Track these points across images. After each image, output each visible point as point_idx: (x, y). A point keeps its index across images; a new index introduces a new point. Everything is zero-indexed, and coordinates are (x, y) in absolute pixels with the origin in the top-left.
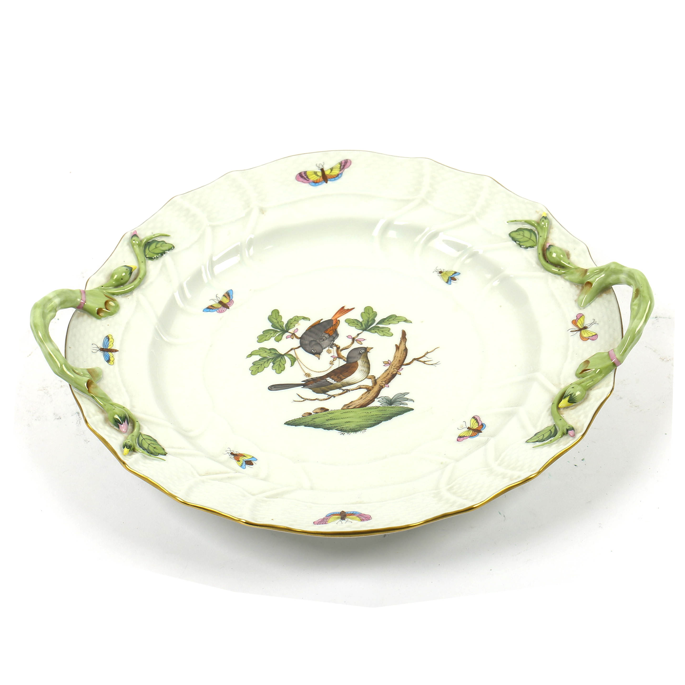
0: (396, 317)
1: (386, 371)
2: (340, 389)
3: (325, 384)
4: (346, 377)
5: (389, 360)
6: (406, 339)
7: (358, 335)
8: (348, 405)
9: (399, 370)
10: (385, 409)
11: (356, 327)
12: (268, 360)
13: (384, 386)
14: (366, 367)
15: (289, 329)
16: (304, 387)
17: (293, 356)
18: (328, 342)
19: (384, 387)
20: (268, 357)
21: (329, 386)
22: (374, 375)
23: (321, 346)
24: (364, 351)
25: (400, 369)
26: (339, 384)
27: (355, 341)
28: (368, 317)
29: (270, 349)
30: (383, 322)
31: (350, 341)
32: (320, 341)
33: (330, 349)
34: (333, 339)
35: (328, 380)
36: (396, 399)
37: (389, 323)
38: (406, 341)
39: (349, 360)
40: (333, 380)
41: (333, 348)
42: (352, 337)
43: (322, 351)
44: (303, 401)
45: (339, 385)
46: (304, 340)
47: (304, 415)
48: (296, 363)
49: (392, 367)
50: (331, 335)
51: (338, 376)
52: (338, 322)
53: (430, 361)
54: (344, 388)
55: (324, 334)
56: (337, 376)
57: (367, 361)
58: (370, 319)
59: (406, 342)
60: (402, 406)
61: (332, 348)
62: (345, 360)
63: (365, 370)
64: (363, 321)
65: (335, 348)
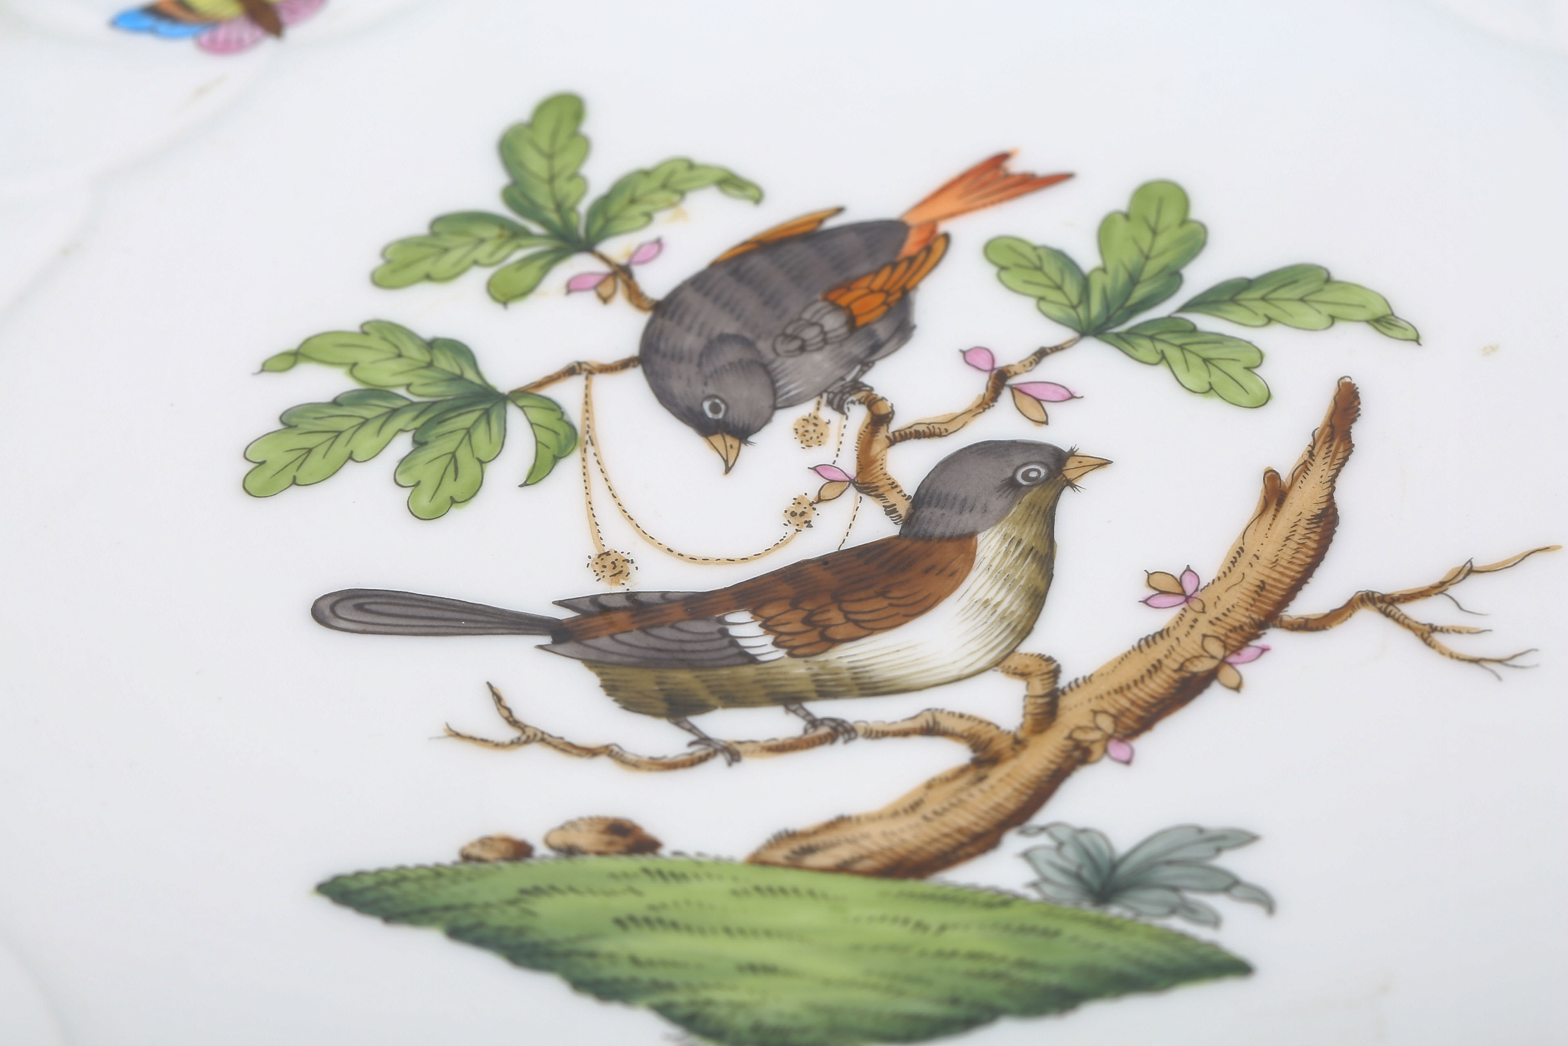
0: (1327, 288)
1: (1149, 641)
2: (794, 712)
3: (707, 651)
4: (864, 628)
5: (1188, 569)
6: (1349, 448)
7: (1041, 354)
8: (805, 835)
9: (1237, 650)
10: (1052, 924)
11: (1041, 299)
12: (394, 412)
13: (1097, 749)
14: (1023, 587)
15: (604, 234)
16: (555, 642)
17: (563, 413)
18: (827, 366)
19: (1096, 755)
20: (402, 392)
21: (725, 672)
22: (1055, 657)
23: (773, 382)
24: (1043, 472)
25: (1247, 652)
26: (799, 669)
27: (1006, 395)
28: (1145, 248)
29: (432, 345)
30: (1233, 301)
31: (978, 383)
32: (774, 350)
33: (827, 414)
34: (862, 356)
35: (734, 631)
36: (1152, 864)
37: (1266, 316)
38: (1346, 459)
39: (926, 513)
40: (769, 639)
41: (843, 413)
42: (993, 360)
43: (768, 420)
44: (512, 743)
45: (798, 678)
46: (680, 322)
47: (476, 852)
48: (570, 467)
49: (1195, 621)
50: (860, 321)
51: (812, 613)
52: (939, 246)
53: (1470, 632)
54: (821, 709)
55: (818, 311)
56: (800, 614)
57: (1041, 547)
58: (1153, 267)
59: (1342, 465)
60: (1177, 924)
61: (840, 408)
62: (895, 511)
63: (1005, 610)
64: (1104, 270)
65: (858, 415)
